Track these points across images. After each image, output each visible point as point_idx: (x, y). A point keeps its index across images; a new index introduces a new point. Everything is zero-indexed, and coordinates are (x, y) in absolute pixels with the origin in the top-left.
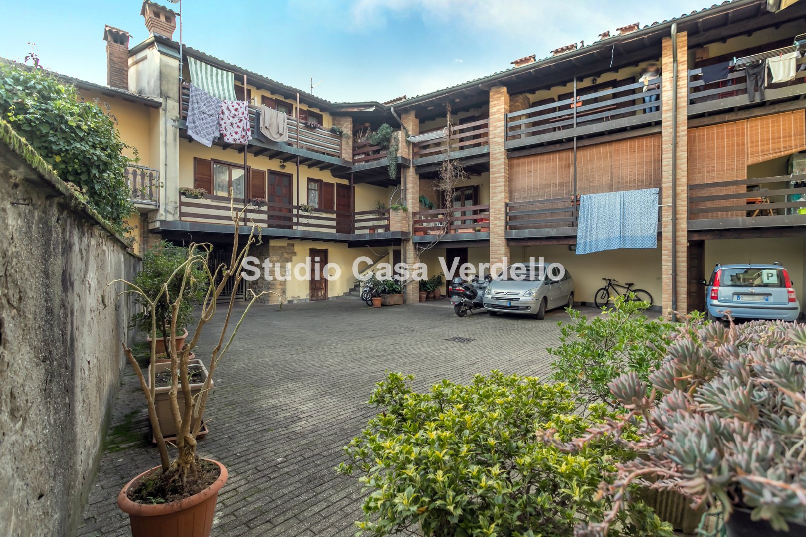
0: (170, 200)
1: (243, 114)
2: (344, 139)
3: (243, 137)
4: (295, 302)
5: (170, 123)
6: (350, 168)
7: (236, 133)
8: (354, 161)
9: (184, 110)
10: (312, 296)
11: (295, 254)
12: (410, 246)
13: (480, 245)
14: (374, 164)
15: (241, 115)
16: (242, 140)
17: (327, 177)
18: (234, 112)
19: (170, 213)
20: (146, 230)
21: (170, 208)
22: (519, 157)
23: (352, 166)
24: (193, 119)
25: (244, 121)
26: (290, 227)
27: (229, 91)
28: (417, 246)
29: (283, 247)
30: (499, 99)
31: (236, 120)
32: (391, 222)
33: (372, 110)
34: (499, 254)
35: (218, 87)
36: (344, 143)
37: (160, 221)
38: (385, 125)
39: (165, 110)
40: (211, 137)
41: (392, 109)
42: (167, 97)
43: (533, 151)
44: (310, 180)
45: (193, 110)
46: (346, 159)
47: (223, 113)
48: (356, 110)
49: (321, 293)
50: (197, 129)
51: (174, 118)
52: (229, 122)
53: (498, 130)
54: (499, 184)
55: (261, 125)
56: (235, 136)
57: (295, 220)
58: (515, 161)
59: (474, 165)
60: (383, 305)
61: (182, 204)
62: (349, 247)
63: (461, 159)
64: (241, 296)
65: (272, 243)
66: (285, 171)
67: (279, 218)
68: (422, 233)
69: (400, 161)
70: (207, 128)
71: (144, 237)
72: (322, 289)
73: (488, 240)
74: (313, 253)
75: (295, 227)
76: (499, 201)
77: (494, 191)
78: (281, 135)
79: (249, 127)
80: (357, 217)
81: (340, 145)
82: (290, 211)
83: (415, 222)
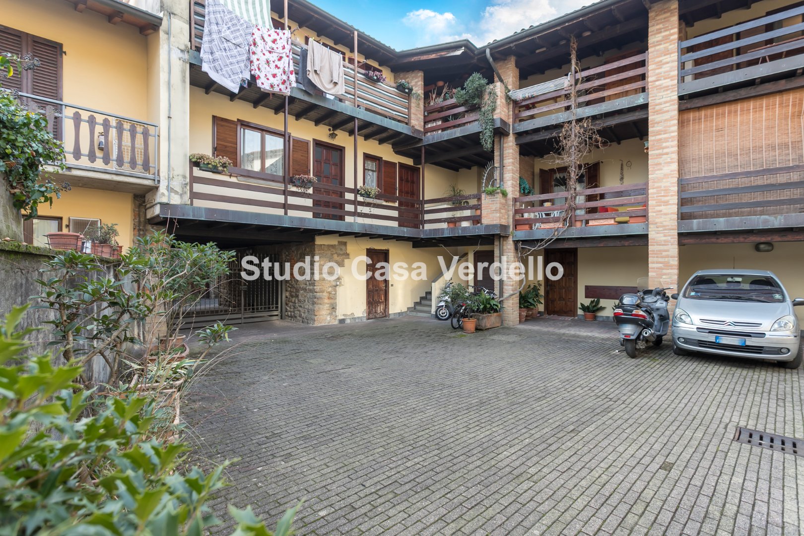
0: (176, 173)
1: (284, 48)
2: (413, 100)
3: (284, 82)
4: (348, 321)
5: (176, 55)
6: (421, 140)
7: (274, 76)
8: (426, 131)
9: (197, 36)
10: (369, 313)
11: (347, 255)
12: (509, 245)
13: (626, 243)
14: (458, 133)
15: (280, 50)
16: (282, 87)
17: (386, 153)
18: (270, 44)
19: (176, 192)
20: (142, 219)
21: (177, 185)
22: (699, 108)
23: (423, 138)
24: (211, 48)
25: (285, 60)
26: (342, 218)
27: (263, 18)
28: (520, 245)
29: (333, 246)
30: (666, 19)
31: (273, 57)
32: (484, 212)
33: (458, 52)
34: (667, 256)
35: (247, 10)
36: (413, 105)
37: (161, 204)
38: (476, 76)
39: (168, 33)
40: (238, 79)
41: (488, 51)
42: (171, 14)
43: (731, 95)
44: (367, 157)
45: (210, 34)
46: (417, 127)
47: (255, 44)
48: (433, 56)
49: (380, 309)
50: (216, 64)
51: (183, 47)
52: (263, 59)
53: (666, 68)
54: (665, 151)
55: (309, 68)
56: (272, 80)
57: (349, 208)
58: (691, 115)
59: (617, 126)
60: (478, 329)
61: (194, 180)
62: (414, 247)
63: (594, 118)
64: (275, 313)
65: (319, 241)
66: (336, 142)
67: (327, 204)
68: (527, 227)
69: (498, 124)
70: (231, 64)
71: (139, 230)
72: (380, 303)
73: (645, 237)
74: (370, 253)
75: (349, 219)
76: (666, 176)
77: (656, 161)
78: (336, 84)
79: (292, 68)
80: (427, 207)
81: (409, 108)
82: (342, 195)
83: (517, 212)
